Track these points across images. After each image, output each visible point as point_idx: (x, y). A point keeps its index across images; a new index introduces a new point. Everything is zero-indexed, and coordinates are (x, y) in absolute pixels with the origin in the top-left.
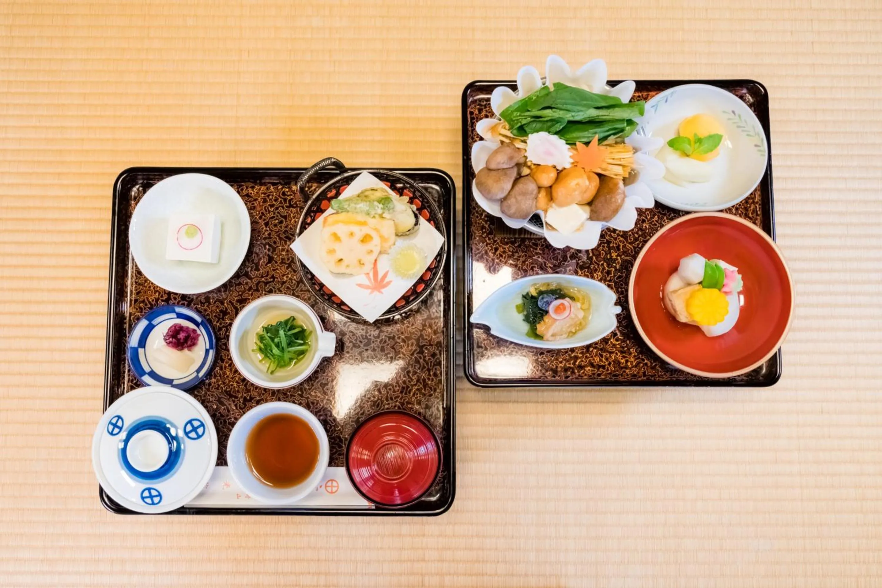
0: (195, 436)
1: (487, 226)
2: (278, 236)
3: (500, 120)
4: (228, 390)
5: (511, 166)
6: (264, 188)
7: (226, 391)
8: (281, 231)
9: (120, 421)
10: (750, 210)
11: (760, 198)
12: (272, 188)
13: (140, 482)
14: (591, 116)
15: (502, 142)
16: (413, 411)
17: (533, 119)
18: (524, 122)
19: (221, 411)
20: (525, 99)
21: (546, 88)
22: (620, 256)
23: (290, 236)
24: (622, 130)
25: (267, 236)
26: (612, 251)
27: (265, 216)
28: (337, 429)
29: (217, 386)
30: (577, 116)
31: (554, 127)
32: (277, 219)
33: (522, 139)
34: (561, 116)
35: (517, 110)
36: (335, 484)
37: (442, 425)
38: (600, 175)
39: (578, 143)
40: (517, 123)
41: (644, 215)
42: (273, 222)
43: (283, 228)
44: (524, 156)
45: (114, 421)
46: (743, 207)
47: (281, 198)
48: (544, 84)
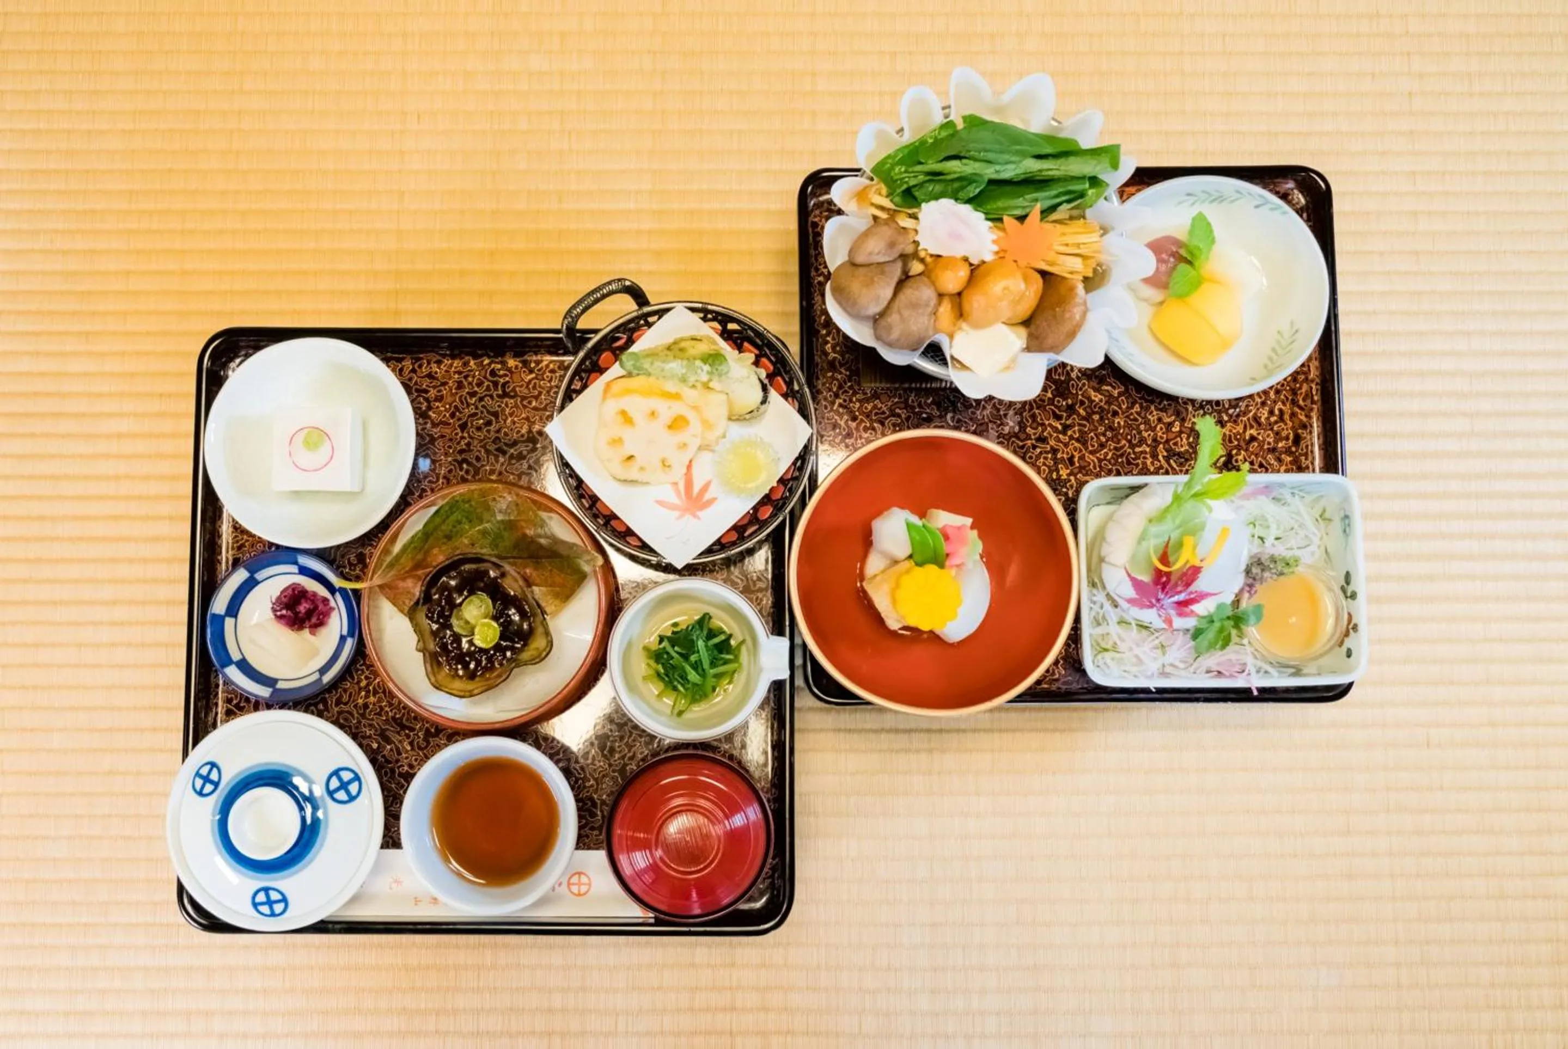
0: (345, 798)
1: (842, 423)
2: (484, 447)
3: (872, 179)
4: (398, 716)
5: (891, 259)
6: (457, 363)
7: (394, 718)
8: (489, 438)
9: (215, 771)
10: (1301, 394)
11: (1317, 373)
12: (472, 363)
13: (251, 878)
14: (1028, 171)
15: (875, 218)
16: (719, 752)
17: (928, 178)
18: (913, 182)
19: (385, 753)
20: (915, 142)
21: (949, 125)
22: (1075, 475)
23: (505, 448)
24: (1082, 195)
25: (464, 447)
26: (1060, 466)
27: (461, 413)
28: (587, 784)
29: (378, 710)
30: (1004, 171)
31: (965, 191)
32: (481, 418)
33: (910, 211)
34: (978, 172)
35: (901, 162)
36: (584, 879)
37: (770, 776)
38: (1044, 274)
39: (1005, 218)
40: (901, 185)
41: (1116, 403)
42: (474, 423)
43: (492, 433)
44: (914, 242)
45: (204, 771)
46: (1288, 388)
47: (488, 380)
48: (946, 117)
